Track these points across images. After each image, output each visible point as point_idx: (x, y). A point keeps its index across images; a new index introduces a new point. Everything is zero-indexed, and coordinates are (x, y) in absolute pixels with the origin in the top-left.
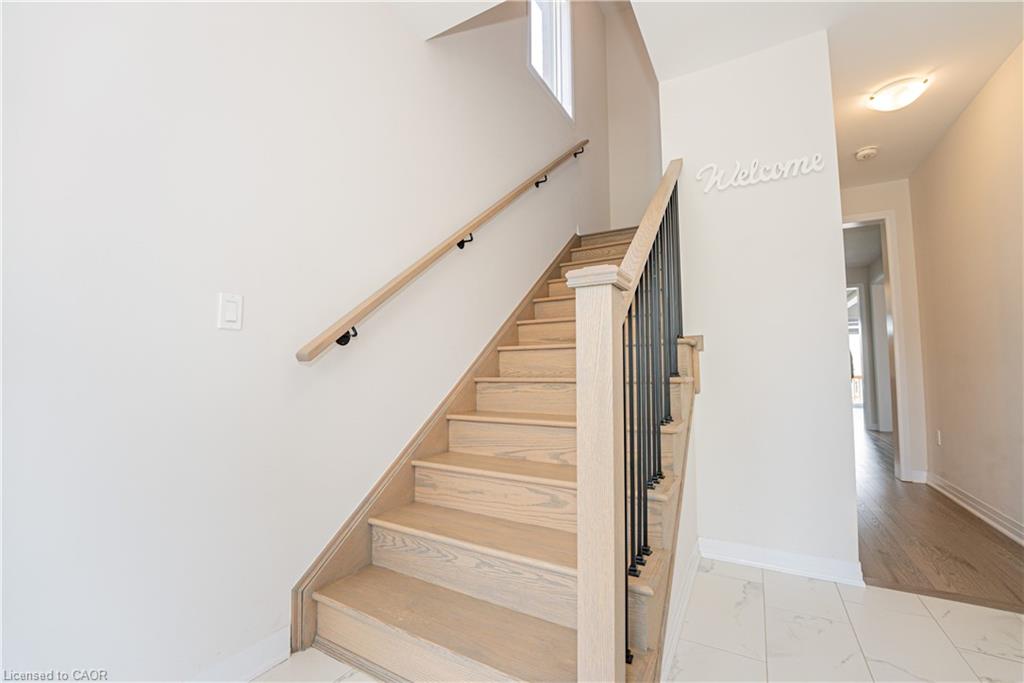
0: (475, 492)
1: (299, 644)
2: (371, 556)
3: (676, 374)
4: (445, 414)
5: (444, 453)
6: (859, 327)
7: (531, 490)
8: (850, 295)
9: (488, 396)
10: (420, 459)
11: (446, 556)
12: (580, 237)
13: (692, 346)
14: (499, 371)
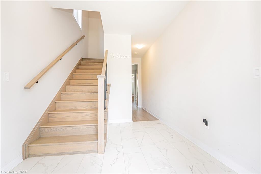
0: (67, 117)
1: (25, 158)
2: (40, 135)
3: (107, 91)
4: (55, 101)
5: (55, 110)
6: (134, 81)
7: (81, 114)
8: (132, 76)
9: (64, 96)
10: (50, 112)
11: (63, 129)
12: (82, 59)
13: (109, 86)
14: (66, 91)
